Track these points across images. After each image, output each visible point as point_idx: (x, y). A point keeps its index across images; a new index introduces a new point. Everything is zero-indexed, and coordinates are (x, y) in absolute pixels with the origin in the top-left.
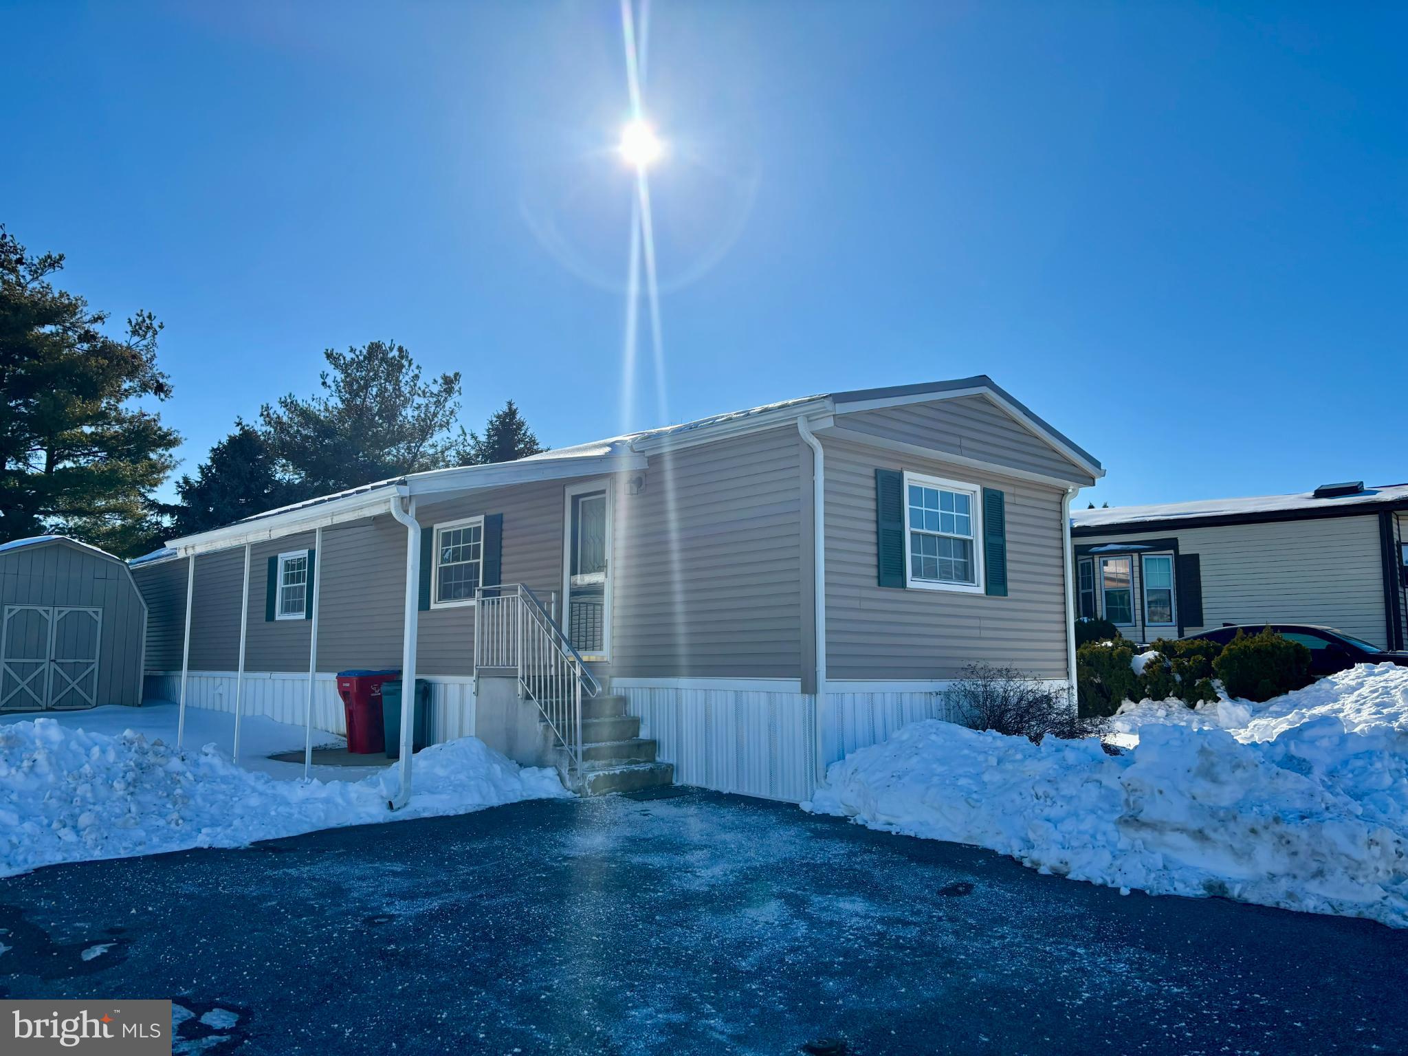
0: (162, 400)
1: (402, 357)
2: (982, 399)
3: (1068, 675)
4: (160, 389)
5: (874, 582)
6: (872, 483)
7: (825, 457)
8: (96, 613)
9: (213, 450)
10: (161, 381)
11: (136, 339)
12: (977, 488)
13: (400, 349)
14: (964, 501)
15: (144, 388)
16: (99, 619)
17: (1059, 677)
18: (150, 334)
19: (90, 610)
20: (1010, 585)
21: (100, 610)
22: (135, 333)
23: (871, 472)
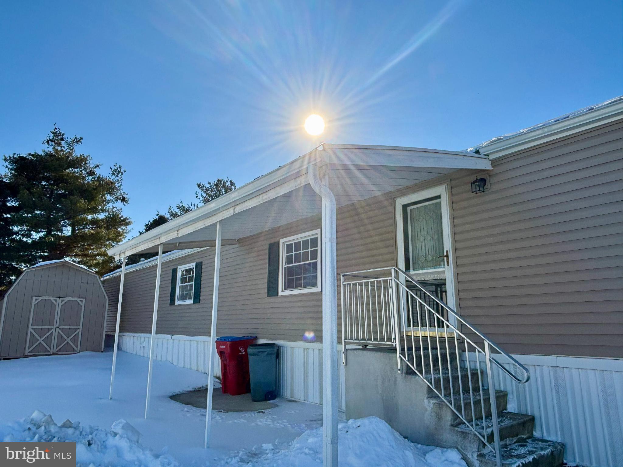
0: (124, 205)
1: (232, 185)
4: (123, 200)
8: (82, 302)
9: (147, 225)
10: (124, 196)
11: (114, 177)
13: (231, 182)
15: (117, 199)
16: (83, 305)
18: (120, 174)
19: (78, 300)
21: (84, 300)
22: (113, 174)
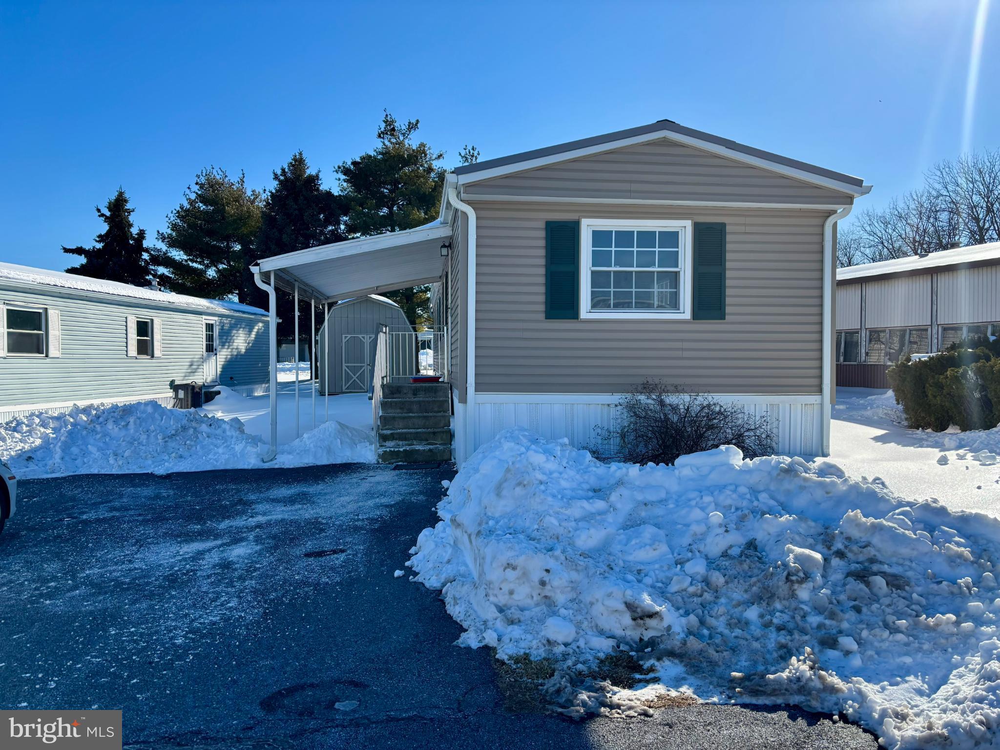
2: (665, 142)
3: (820, 391)
5: (542, 316)
6: (542, 234)
7: (477, 218)
12: (688, 224)
14: (671, 238)
17: (810, 393)
20: (728, 309)
23: (542, 225)
